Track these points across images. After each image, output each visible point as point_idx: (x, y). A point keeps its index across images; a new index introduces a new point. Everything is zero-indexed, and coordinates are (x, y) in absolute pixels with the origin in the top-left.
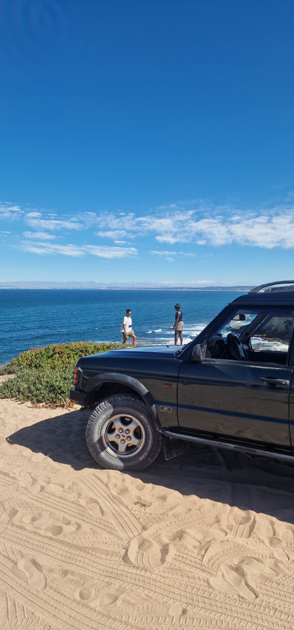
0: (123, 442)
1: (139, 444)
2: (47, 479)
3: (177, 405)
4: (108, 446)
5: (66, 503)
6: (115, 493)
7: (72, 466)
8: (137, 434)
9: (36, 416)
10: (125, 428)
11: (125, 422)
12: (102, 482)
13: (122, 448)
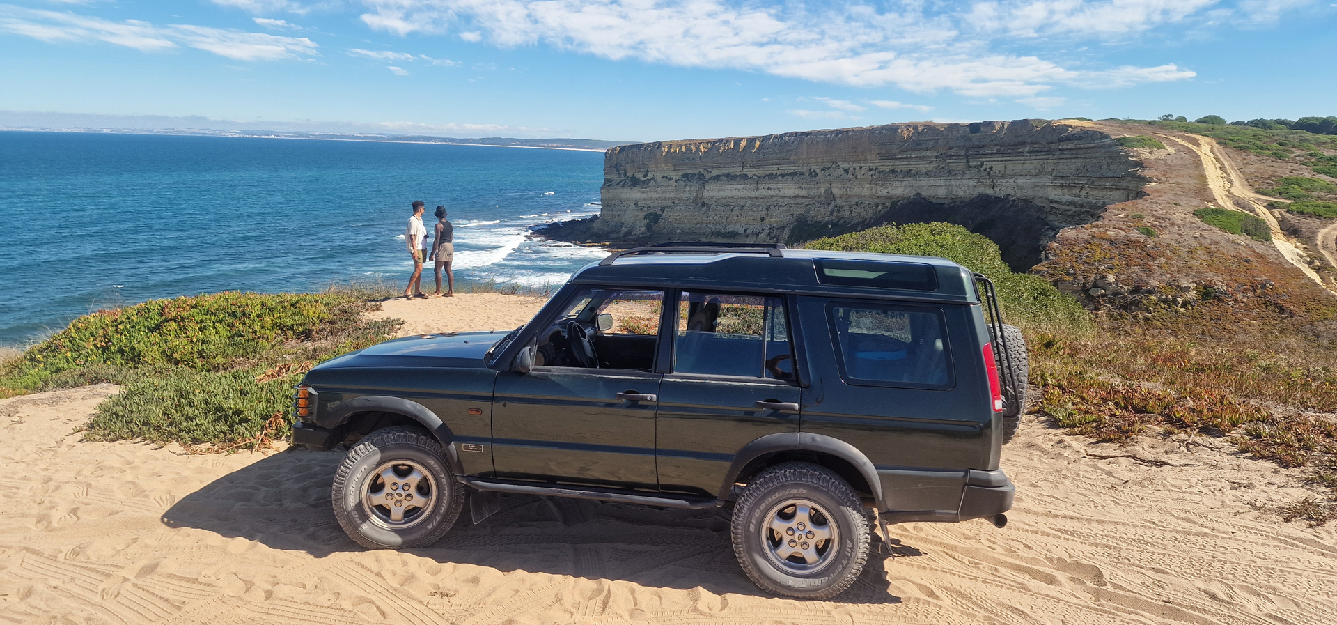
0: (398, 504)
1: (427, 504)
2: (271, 579)
3: (492, 440)
4: (374, 513)
5: (318, 609)
6: (395, 585)
7: (310, 552)
8: (423, 489)
9: (199, 470)
10: (401, 482)
11: (402, 472)
12: (369, 570)
13: (397, 513)
